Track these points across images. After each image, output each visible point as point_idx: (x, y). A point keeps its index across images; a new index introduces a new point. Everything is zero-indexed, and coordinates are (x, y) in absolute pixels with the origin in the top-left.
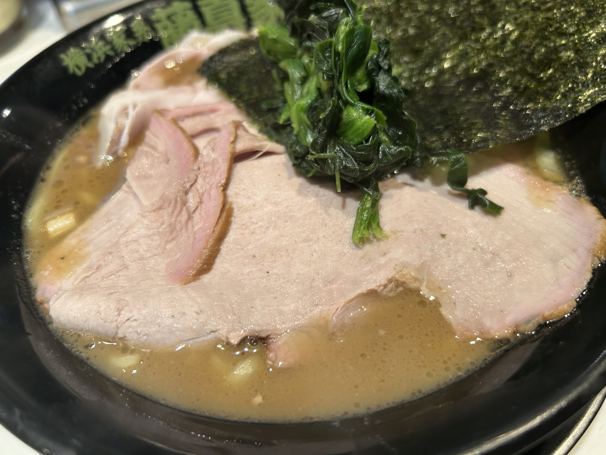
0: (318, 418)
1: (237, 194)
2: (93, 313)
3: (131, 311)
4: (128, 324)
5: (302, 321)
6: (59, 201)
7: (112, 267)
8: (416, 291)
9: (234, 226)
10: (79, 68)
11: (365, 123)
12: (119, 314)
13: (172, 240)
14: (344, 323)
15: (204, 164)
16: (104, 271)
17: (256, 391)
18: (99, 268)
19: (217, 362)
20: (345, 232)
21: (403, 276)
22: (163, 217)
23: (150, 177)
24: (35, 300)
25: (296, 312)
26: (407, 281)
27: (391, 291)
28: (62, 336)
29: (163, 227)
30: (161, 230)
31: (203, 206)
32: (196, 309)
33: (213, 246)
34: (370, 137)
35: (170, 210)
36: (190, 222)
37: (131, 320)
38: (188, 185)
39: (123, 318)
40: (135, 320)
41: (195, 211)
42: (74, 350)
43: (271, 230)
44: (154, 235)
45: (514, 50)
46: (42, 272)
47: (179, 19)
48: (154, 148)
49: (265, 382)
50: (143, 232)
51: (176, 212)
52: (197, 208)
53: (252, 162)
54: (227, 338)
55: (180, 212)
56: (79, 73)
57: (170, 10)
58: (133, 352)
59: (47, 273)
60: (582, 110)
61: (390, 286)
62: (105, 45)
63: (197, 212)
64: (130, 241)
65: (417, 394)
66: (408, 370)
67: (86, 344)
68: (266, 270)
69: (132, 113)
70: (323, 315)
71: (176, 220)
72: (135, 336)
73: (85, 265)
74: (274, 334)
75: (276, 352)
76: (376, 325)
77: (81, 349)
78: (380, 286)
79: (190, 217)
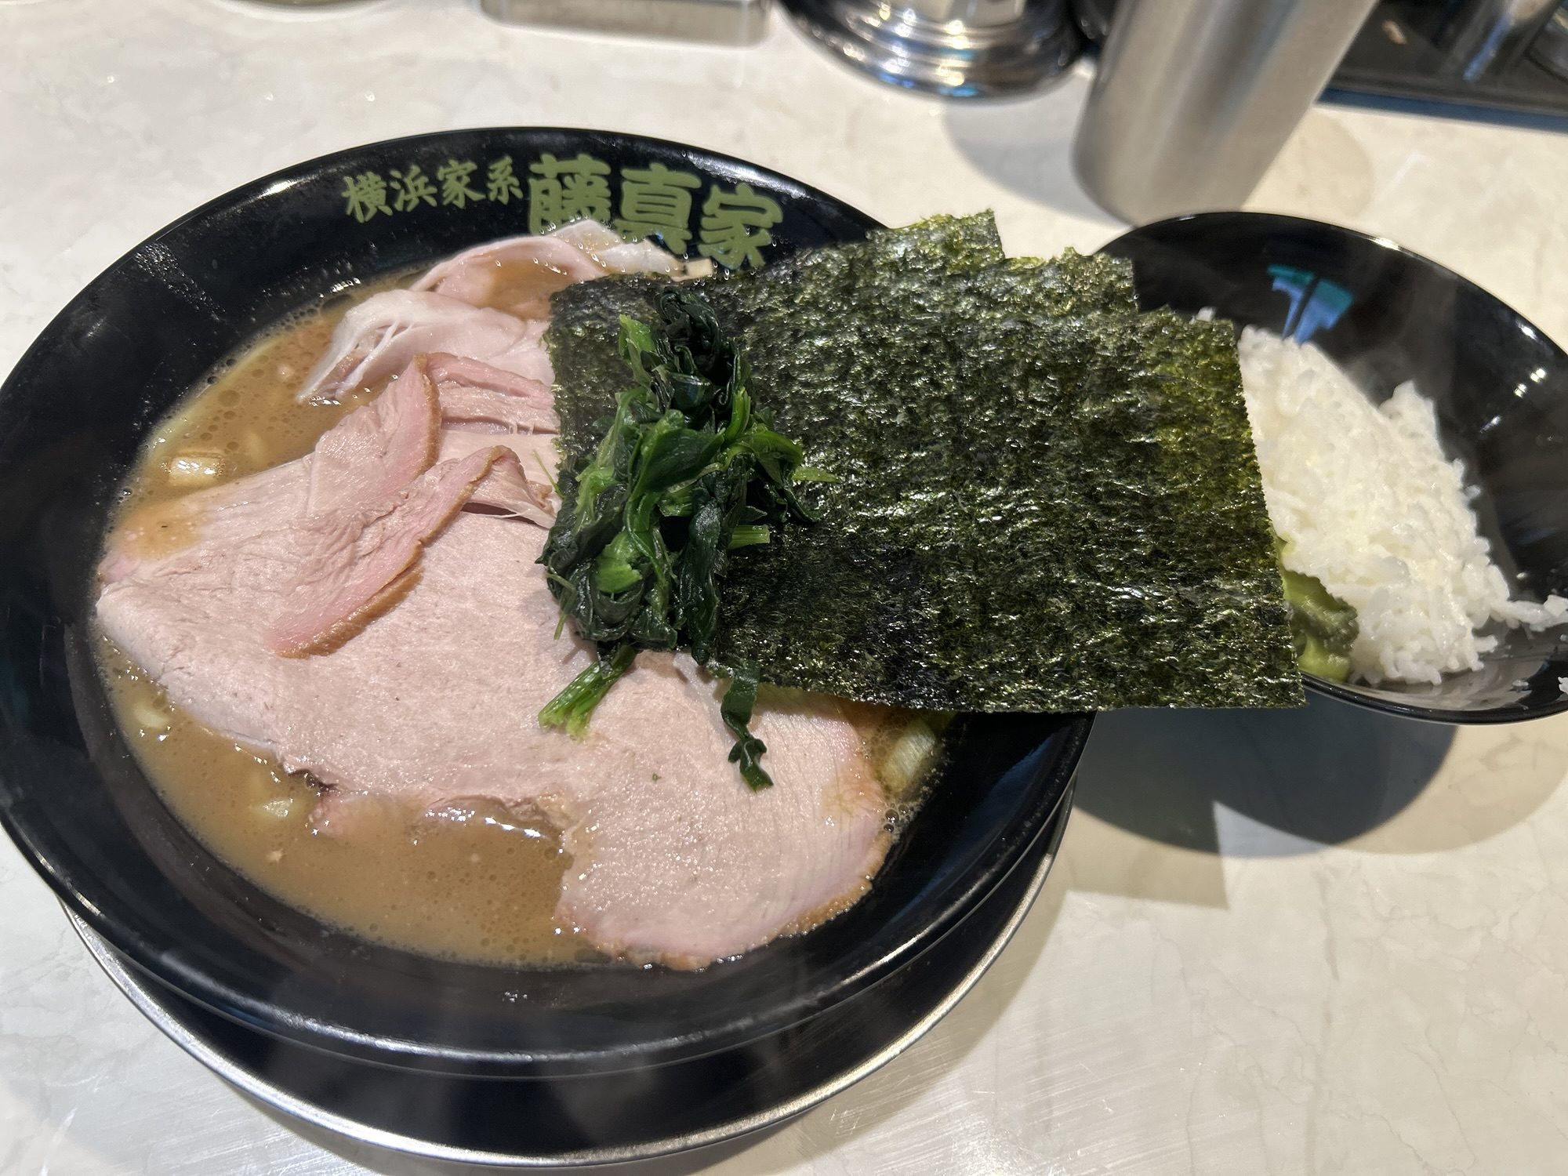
0: (317, 915)
1: (440, 560)
2: (144, 636)
3: (191, 660)
4: (177, 673)
5: (391, 789)
6: (213, 428)
7: (214, 578)
8: (556, 831)
9: (406, 605)
10: (364, 208)
11: (622, 572)
12: (174, 656)
13: (310, 583)
14: (437, 821)
15: (418, 493)
16: (200, 579)
17: (280, 844)
18: (198, 568)
19: (256, 781)
20: (542, 698)
21: (549, 803)
22: (315, 544)
23: (346, 466)
24: (94, 572)
25: (394, 774)
26: (549, 813)
27: (524, 813)
28: (98, 641)
29: (308, 558)
30: (303, 561)
31: (381, 554)
32: (266, 699)
33: (356, 621)
34: (624, 593)
35: (329, 541)
36: (347, 571)
37: (184, 670)
38: (376, 514)
39: (175, 663)
40: (189, 673)
41: (364, 556)
42: (101, 668)
43: (448, 639)
44: (291, 562)
45: (1007, 547)
46: (127, 532)
47: (575, 186)
48: (378, 422)
49: (296, 839)
50: (281, 550)
51: (336, 547)
52: (368, 554)
53: (492, 520)
54: (283, 759)
55: (342, 549)
56: (360, 217)
57: (566, 166)
58: (167, 711)
59: (134, 536)
60: (990, 706)
61: (526, 807)
62: (426, 185)
63: (367, 560)
64: (256, 555)
65: (449, 955)
66: (467, 922)
67: (120, 668)
68: (398, 694)
69: (388, 341)
70: (420, 797)
71: (330, 558)
72: (179, 694)
73: (184, 554)
74: (343, 787)
75: (329, 810)
76: (474, 846)
77: (109, 671)
78: (511, 800)
79: (352, 563)
